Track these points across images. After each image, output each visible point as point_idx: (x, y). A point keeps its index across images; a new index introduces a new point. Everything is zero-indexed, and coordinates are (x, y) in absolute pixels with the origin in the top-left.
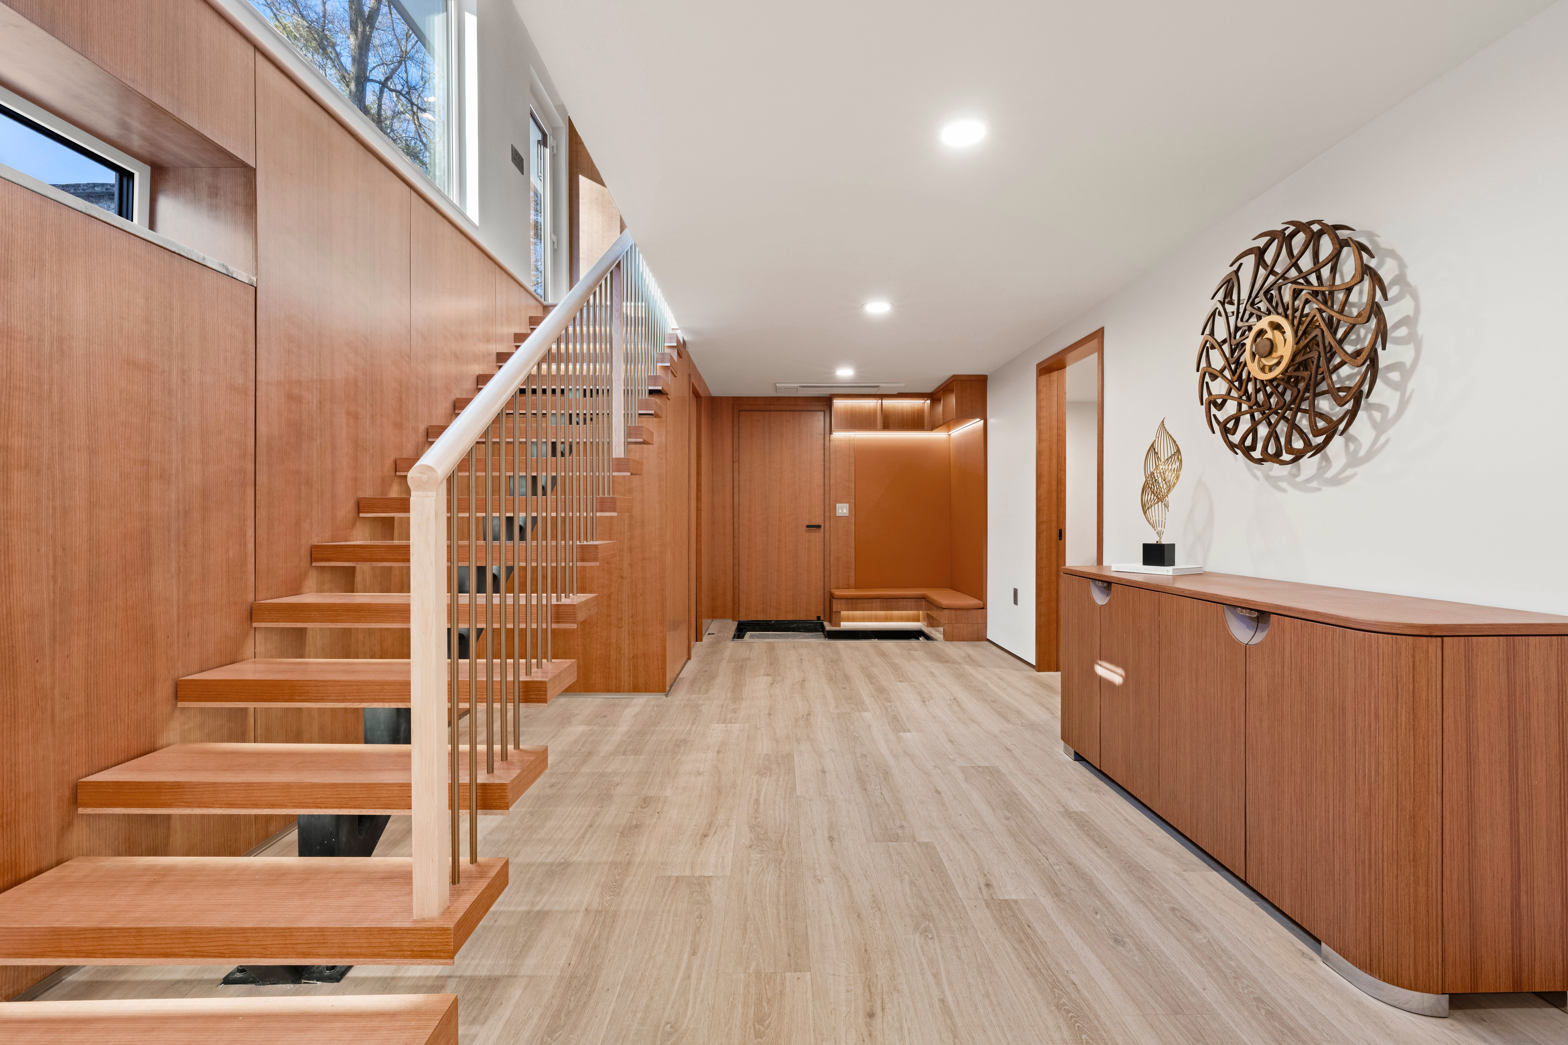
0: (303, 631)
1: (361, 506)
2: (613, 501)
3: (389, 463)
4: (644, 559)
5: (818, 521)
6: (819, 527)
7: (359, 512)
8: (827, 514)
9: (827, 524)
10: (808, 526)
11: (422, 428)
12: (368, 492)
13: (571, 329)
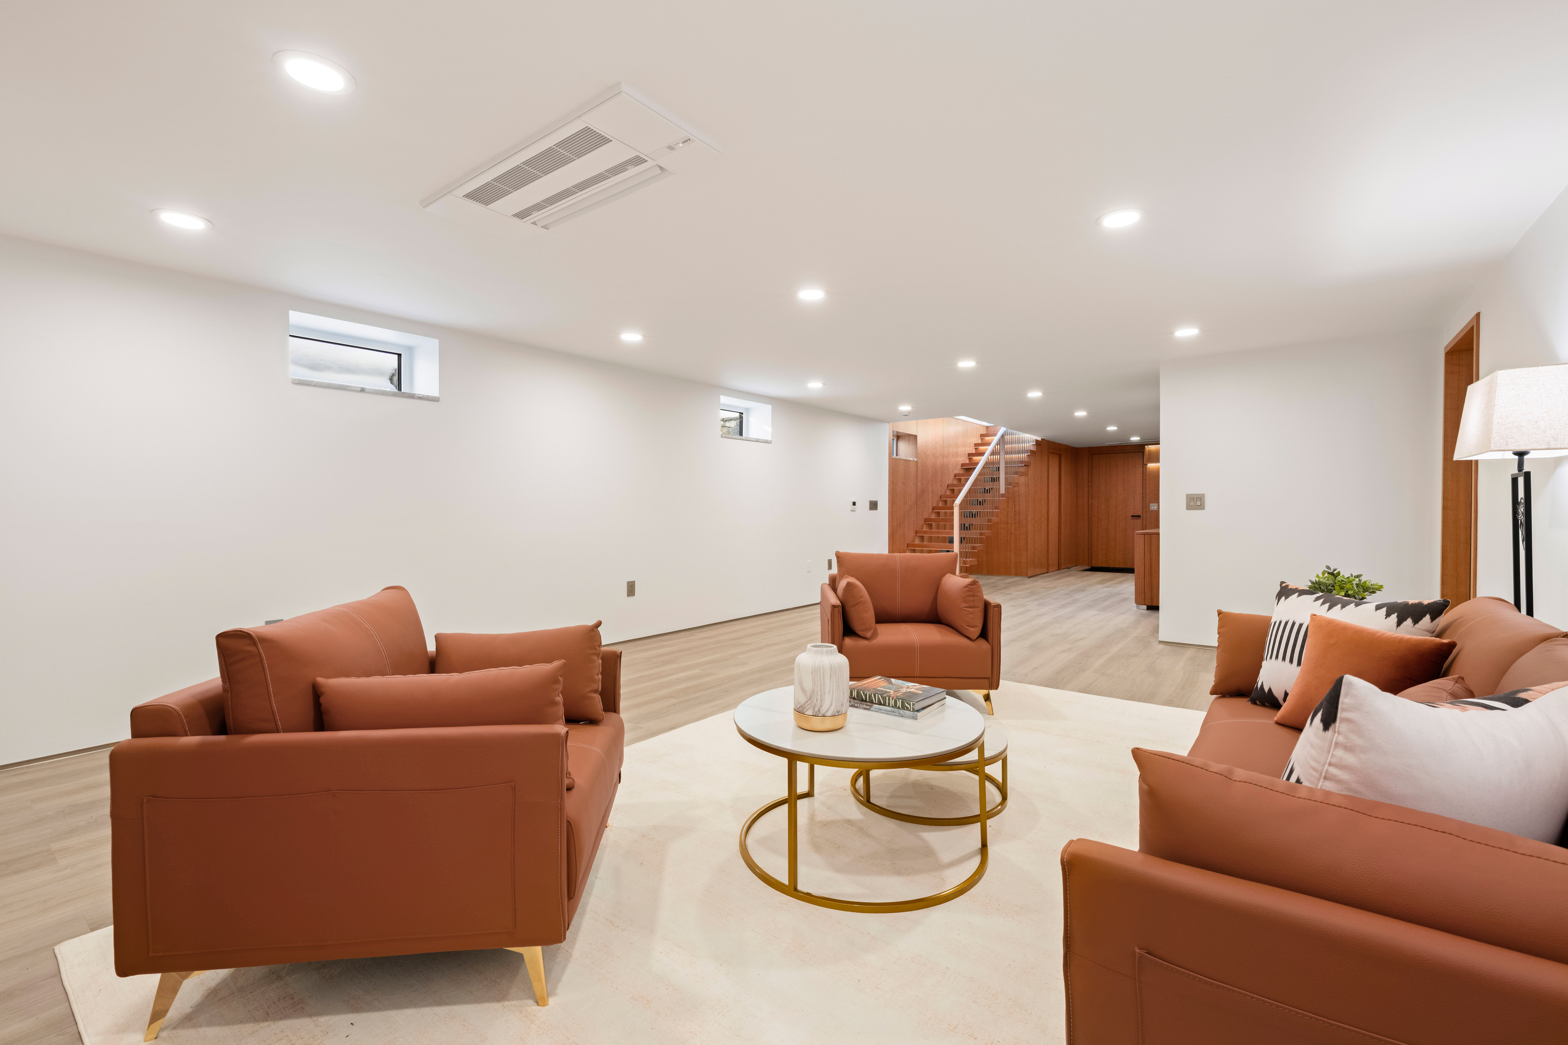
0: (923, 536)
1: (933, 509)
2: (999, 507)
3: (939, 496)
4: (1019, 527)
5: (1139, 513)
6: (1139, 516)
7: (933, 510)
8: (1144, 509)
9: (1144, 514)
10: (1132, 516)
11: (946, 485)
12: (935, 505)
13: (996, 447)
